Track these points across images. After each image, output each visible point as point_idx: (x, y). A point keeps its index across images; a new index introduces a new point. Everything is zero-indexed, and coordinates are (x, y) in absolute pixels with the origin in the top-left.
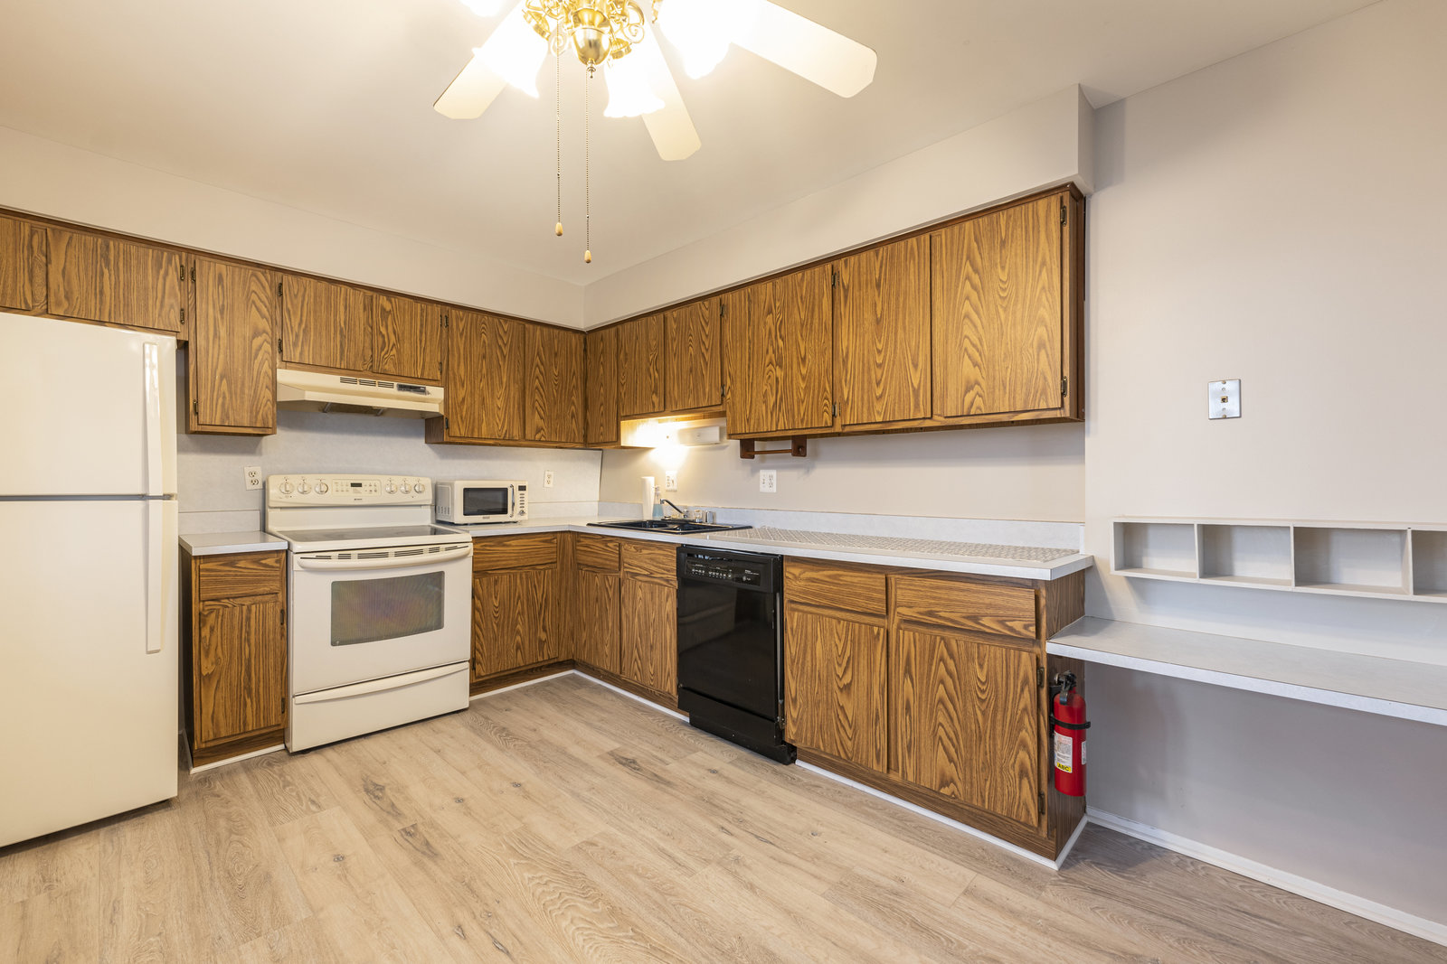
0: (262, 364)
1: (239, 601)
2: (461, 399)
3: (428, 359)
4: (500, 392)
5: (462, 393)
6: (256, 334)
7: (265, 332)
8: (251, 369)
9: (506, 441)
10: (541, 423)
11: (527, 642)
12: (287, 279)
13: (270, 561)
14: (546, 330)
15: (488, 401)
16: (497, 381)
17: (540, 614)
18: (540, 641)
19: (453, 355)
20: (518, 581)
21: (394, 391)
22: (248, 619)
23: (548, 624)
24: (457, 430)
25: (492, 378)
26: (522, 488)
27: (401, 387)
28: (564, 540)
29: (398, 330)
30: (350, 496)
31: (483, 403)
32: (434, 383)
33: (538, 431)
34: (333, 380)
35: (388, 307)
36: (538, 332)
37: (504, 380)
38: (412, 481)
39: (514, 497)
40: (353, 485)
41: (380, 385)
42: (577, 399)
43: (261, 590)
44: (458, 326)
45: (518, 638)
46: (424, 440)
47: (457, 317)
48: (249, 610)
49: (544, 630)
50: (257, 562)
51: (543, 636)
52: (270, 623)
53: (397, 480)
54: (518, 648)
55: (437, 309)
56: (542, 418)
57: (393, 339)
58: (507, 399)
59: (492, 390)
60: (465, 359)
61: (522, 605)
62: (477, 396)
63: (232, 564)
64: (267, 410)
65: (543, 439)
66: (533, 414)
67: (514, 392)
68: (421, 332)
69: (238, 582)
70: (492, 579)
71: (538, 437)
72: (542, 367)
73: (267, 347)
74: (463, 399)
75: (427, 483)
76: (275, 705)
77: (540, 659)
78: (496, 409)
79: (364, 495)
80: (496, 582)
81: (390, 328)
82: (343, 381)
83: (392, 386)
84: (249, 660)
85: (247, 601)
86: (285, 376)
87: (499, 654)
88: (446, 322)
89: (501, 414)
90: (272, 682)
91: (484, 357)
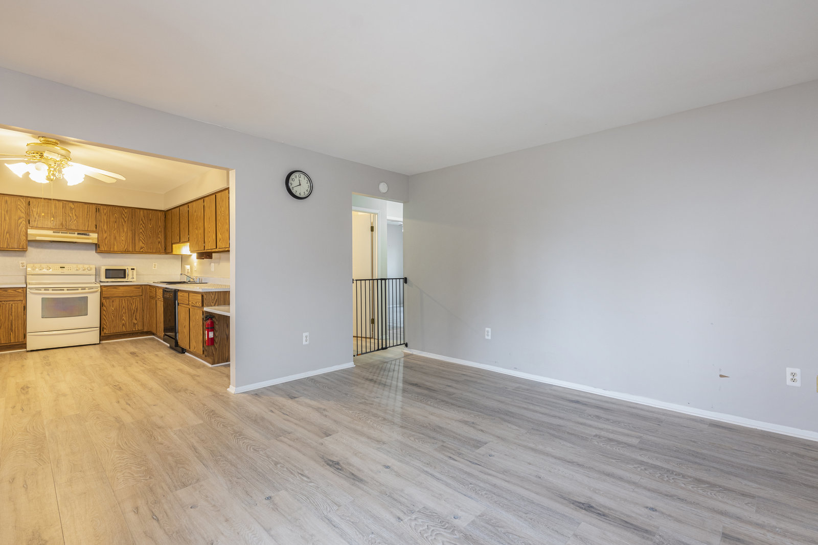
0: (22, 227)
1: (8, 302)
2: (105, 237)
3: (90, 224)
4: (123, 234)
5: (105, 235)
6: (20, 218)
7: (23, 217)
8: (17, 230)
9: (126, 252)
10: (143, 245)
11: (127, 323)
12: (31, 200)
13: (20, 291)
14: (145, 211)
15: (117, 238)
16: (122, 230)
17: (134, 313)
18: (134, 323)
19: (101, 222)
20: (123, 302)
21: (76, 235)
22: (12, 308)
23: (138, 318)
24: (102, 248)
25: (119, 230)
26: (133, 269)
27: (78, 234)
28: (146, 288)
29: (77, 214)
30: (60, 271)
31: (115, 239)
32: (93, 232)
33: (142, 248)
34: (50, 232)
35: (73, 206)
36: (142, 212)
37: (125, 230)
38: (86, 266)
39: (129, 272)
40: (61, 267)
41: (69, 233)
42: (162, 236)
43: (16, 299)
44: (104, 212)
45: (123, 322)
46: (95, 252)
47: (103, 209)
48: (12, 305)
49: (136, 319)
50: (15, 291)
51: (136, 322)
52: (19, 310)
53: (80, 266)
54: (123, 325)
55: (94, 207)
56: (143, 243)
57: (75, 218)
58: (127, 237)
59: (120, 234)
60: (107, 223)
61: (125, 310)
62: (112, 236)
63: (6, 291)
64: (23, 242)
65: (144, 251)
66: (139, 242)
67: (130, 234)
68: (87, 215)
69: (8, 297)
70: (111, 300)
71: (141, 250)
72: (143, 225)
73: (24, 222)
74: (106, 237)
75: (93, 267)
76: (21, 336)
77: (134, 330)
78: (121, 241)
79: (65, 271)
80: (113, 301)
81: (73, 214)
82: (54, 232)
83: (75, 233)
84: (12, 321)
85: (11, 303)
86: (30, 231)
87: (115, 327)
88: (97, 210)
89: (124, 242)
90: (20, 328)
91: (116, 222)
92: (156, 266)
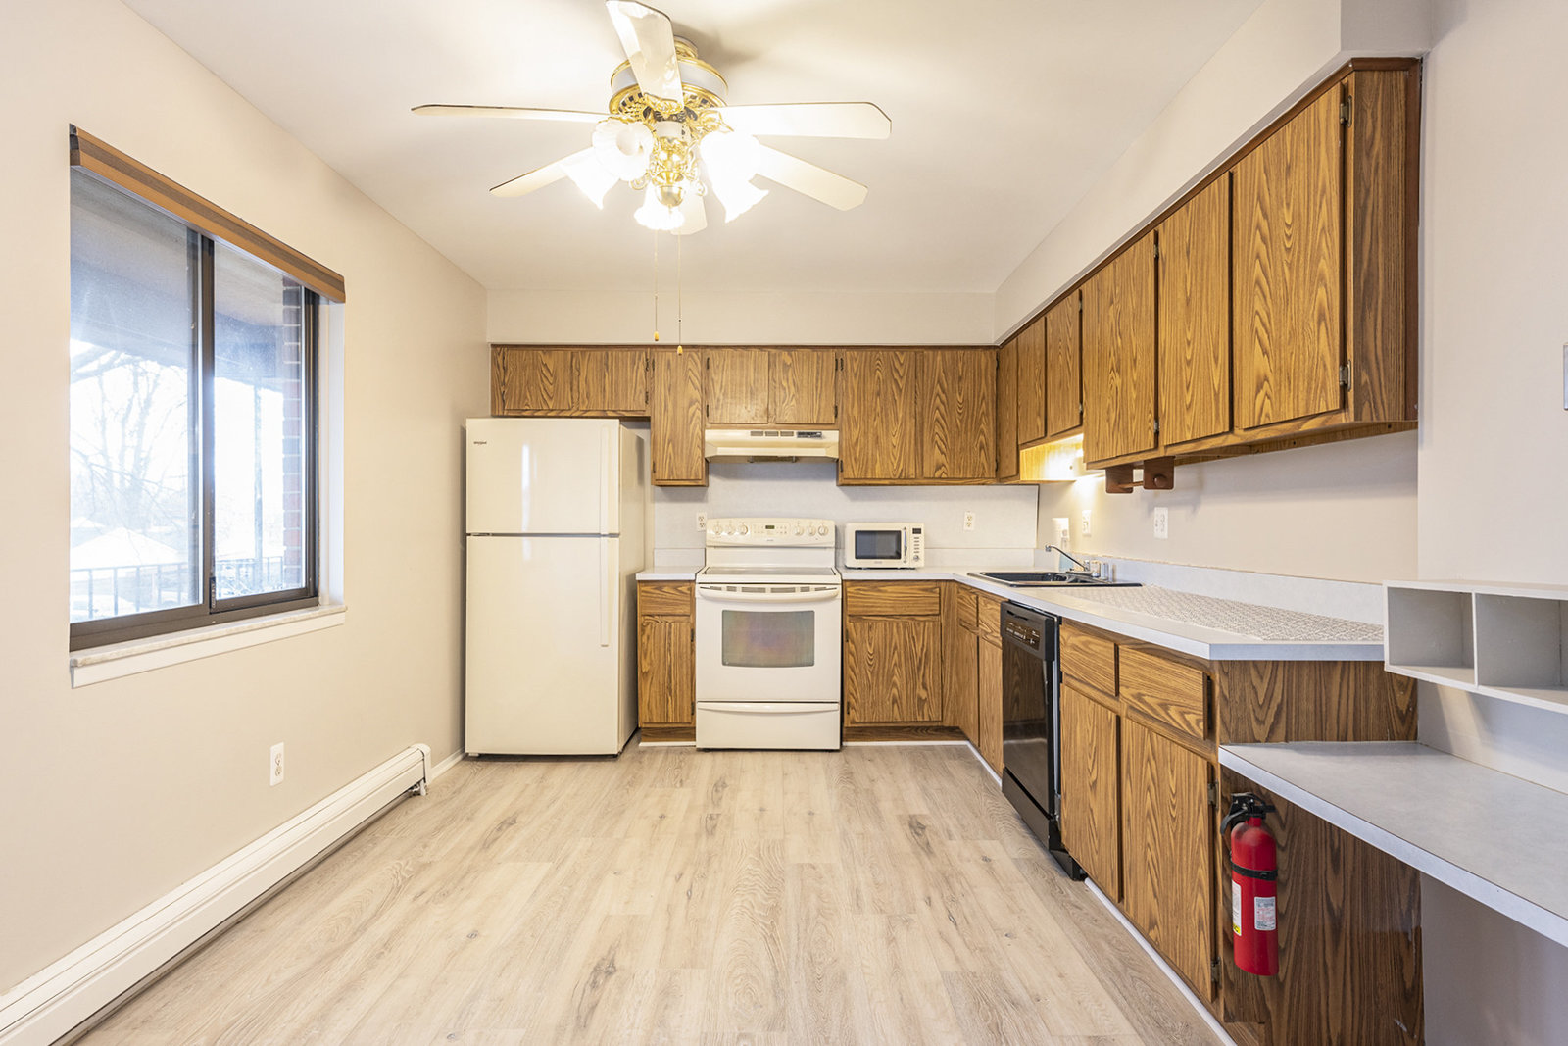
0: (695, 426)
1: (665, 618)
2: (854, 440)
3: (823, 405)
4: (895, 429)
5: (855, 434)
6: (691, 403)
7: (697, 401)
8: (687, 432)
9: (902, 481)
10: (942, 459)
11: (904, 697)
12: (711, 353)
13: (684, 589)
14: (948, 354)
15: (883, 440)
16: (891, 417)
17: (919, 668)
18: (920, 699)
19: (848, 397)
20: (895, 630)
21: (794, 439)
22: (670, 633)
23: (929, 682)
24: (849, 472)
25: (886, 415)
26: (917, 531)
27: (800, 435)
28: (949, 591)
29: (796, 380)
30: (765, 538)
31: (877, 443)
32: (829, 427)
33: (938, 467)
34: (743, 435)
35: (789, 361)
36: (939, 358)
37: (900, 415)
38: (817, 524)
39: (909, 541)
40: (767, 527)
41: (783, 434)
42: (987, 427)
43: (678, 611)
44: (852, 368)
45: (894, 691)
46: (834, 483)
47: (851, 358)
48: (670, 627)
49: (925, 687)
50: (676, 589)
51: (924, 695)
52: (684, 639)
53: (805, 523)
54: (894, 701)
55: (832, 353)
56: (942, 453)
57: (792, 389)
58: (903, 436)
59: (887, 428)
60: (859, 400)
61: (899, 656)
62: (871, 435)
63: (660, 589)
64: (698, 465)
65: (944, 476)
66: (933, 448)
67: (910, 425)
68: (817, 380)
69: (664, 603)
70: (867, 625)
71: (937, 474)
72: (943, 397)
73: (698, 413)
74: (857, 440)
75: (831, 525)
76: (687, 706)
77: (920, 719)
78: (891, 447)
79: (775, 537)
80: (870, 628)
81: (790, 381)
82: (753, 434)
83: (792, 434)
84: (670, 666)
85: (670, 619)
86: (711, 435)
87: (874, 703)
88: (839, 365)
89: (896, 452)
90: (685, 687)
91: (878, 394)
92: (972, 522)
